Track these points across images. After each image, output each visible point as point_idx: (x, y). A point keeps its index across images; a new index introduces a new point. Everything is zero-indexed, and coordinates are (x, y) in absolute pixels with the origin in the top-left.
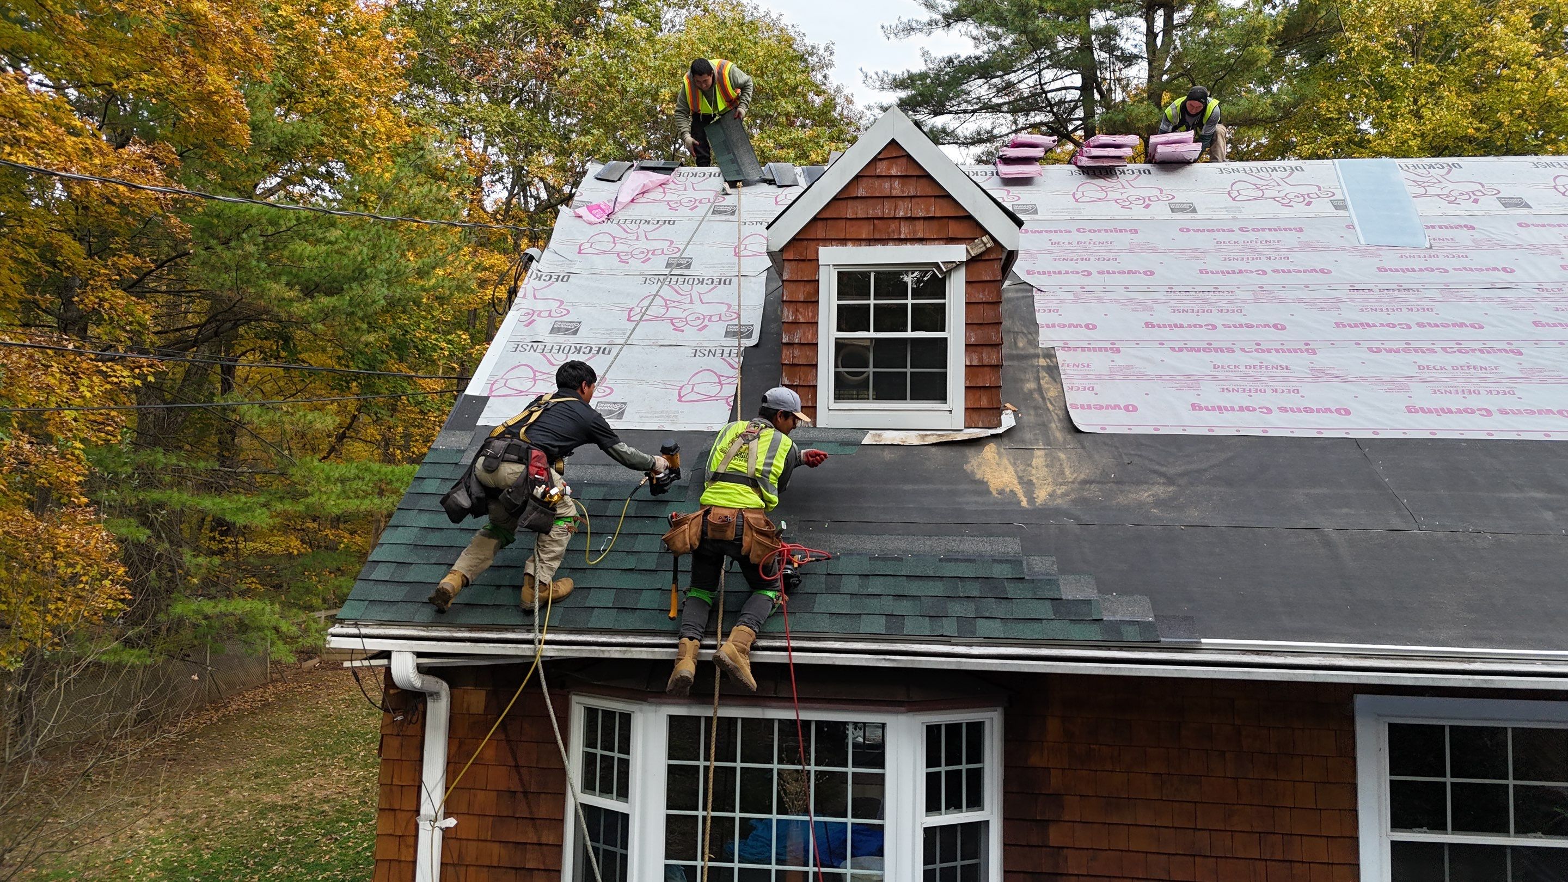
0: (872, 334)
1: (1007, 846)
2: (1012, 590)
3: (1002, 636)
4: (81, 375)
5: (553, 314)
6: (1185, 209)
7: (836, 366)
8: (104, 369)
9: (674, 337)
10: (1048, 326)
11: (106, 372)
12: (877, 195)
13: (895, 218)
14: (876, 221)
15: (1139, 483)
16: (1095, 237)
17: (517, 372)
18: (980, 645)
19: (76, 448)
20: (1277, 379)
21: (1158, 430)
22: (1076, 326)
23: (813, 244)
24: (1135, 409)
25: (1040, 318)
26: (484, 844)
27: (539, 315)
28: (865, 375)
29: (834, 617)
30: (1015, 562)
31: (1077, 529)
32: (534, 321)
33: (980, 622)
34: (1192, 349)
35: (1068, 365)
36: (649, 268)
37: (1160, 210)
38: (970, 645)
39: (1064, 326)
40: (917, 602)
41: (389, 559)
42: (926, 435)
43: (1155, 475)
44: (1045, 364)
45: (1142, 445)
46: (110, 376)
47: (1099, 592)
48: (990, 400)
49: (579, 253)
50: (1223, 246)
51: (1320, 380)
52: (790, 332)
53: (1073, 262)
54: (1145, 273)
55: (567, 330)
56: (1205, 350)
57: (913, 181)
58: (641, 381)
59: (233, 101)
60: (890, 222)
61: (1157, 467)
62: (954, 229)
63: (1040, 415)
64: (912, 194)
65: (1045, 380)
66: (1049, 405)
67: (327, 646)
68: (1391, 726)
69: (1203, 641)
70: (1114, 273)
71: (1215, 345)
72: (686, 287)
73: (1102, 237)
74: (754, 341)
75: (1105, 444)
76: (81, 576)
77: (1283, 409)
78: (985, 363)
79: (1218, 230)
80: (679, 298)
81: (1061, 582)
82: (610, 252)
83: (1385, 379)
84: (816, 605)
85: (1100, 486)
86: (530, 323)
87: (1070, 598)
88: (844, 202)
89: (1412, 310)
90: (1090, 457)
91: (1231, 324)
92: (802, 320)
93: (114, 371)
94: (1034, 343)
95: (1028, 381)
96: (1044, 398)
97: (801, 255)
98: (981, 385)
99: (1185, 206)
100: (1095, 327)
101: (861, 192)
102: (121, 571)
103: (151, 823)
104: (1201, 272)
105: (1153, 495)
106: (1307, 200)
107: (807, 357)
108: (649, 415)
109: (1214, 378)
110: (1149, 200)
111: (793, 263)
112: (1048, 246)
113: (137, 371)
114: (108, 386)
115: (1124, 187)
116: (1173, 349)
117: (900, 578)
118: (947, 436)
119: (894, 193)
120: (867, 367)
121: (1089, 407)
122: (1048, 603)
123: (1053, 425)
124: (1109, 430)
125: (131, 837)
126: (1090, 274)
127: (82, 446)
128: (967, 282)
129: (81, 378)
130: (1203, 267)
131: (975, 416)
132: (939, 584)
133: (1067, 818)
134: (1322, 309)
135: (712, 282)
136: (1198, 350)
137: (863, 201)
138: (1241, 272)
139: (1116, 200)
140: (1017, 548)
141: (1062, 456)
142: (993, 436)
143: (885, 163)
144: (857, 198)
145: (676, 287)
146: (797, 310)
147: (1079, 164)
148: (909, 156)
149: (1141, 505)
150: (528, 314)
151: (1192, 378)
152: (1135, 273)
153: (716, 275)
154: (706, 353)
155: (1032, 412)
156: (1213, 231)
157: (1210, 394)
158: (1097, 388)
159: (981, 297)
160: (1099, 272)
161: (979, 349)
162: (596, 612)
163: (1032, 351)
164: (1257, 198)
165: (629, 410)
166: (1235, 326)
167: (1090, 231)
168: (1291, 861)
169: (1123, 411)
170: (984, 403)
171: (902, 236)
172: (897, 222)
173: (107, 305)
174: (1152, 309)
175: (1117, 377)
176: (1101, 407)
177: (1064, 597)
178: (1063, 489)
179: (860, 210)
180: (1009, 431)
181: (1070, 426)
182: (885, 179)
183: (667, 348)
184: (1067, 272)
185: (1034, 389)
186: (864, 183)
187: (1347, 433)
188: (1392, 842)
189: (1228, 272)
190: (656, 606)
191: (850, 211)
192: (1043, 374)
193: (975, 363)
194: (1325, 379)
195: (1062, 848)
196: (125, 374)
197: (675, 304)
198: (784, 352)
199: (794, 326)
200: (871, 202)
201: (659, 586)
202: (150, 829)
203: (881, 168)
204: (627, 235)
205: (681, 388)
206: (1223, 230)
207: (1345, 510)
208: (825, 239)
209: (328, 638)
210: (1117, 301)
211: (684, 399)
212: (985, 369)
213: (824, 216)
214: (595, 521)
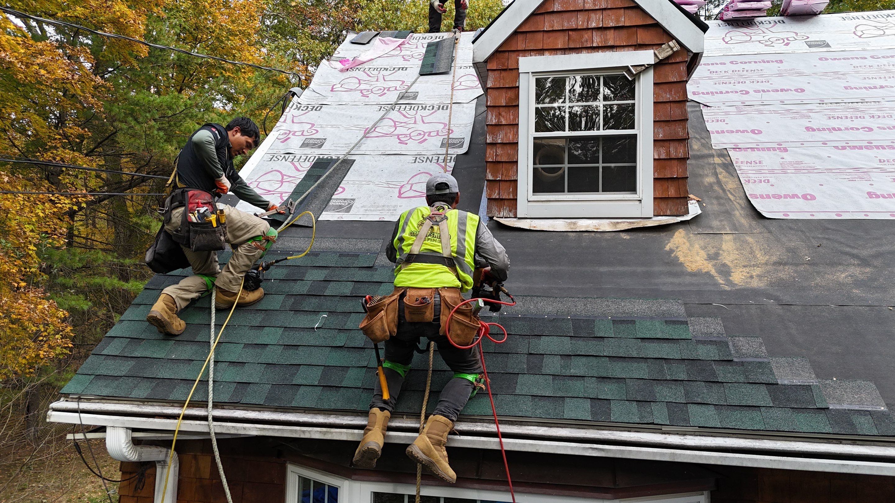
0: (567, 133)
2: (722, 373)
3: (719, 425)
4: (38, 202)
5: (305, 133)
6: (821, 45)
7: (534, 163)
8: (53, 198)
9: (398, 148)
10: (718, 132)
11: (54, 201)
12: (572, 9)
13: (588, 29)
14: (570, 33)
15: (832, 264)
16: (746, 66)
17: (269, 177)
18: (694, 434)
19: (30, 249)
21: (841, 215)
22: (743, 132)
23: (513, 55)
24: (813, 198)
25: (710, 126)
27: (294, 134)
28: (560, 172)
29: (537, 400)
30: (721, 344)
31: (779, 310)
32: (289, 138)
33: (692, 409)
34: (854, 147)
35: (742, 162)
36: (383, 100)
37: (799, 46)
38: (684, 434)
39: (732, 132)
40: (621, 385)
41: (124, 335)
42: (618, 223)
43: (848, 257)
44: (720, 162)
45: (828, 229)
46: (57, 203)
47: (818, 376)
48: (678, 190)
49: (332, 91)
50: (859, 69)
52: (493, 134)
53: (732, 85)
54: (796, 90)
55: (315, 144)
56: (866, 147)
58: (368, 183)
59: (132, 22)
60: (583, 32)
61: (848, 249)
62: (642, 36)
63: (723, 205)
64: (603, 6)
65: (723, 175)
66: (730, 195)
67: (48, 420)
71: (875, 143)
72: (412, 112)
73: (753, 66)
74: (464, 149)
75: (791, 229)
76: (42, 332)
78: (673, 157)
79: (852, 58)
80: (406, 120)
81: (773, 365)
82: (355, 90)
84: (518, 386)
85: (794, 268)
86: (286, 140)
87: (786, 382)
88: (541, 17)
90: (778, 240)
91: (885, 127)
92: (504, 122)
93: (60, 200)
94: (707, 146)
95: (707, 175)
96: (724, 190)
97: (503, 65)
98: (669, 176)
99: (819, 43)
100: (760, 132)
101: (560, 7)
102: (69, 329)
103: (95, 488)
104: (846, 88)
105: (850, 276)
107: (509, 155)
108: (372, 209)
109: (883, 171)
110: (788, 39)
111: (496, 72)
112: (707, 74)
113: (74, 200)
114: (55, 210)
115: (764, 32)
116: (836, 147)
117: (603, 359)
118: (638, 223)
120: (562, 163)
121: (768, 197)
122: (763, 388)
123: (737, 213)
124: (792, 216)
125: (80, 498)
126: (747, 93)
127: (35, 248)
128: (654, 84)
129: (38, 204)
130: (847, 85)
131: (663, 205)
132: (643, 365)
135: (433, 109)
136: (861, 148)
137: (558, 15)
138: (882, 87)
139: (759, 41)
140: (720, 328)
141: (750, 239)
142: (682, 223)
144: (553, 12)
145: (404, 112)
146: (500, 114)
147: (725, 18)
149: (841, 285)
150: (286, 133)
151: (861, 170)
152: (787, 90)
153: (436, 102)
154: (425, 160)
155: (715, 202)
156: (848, 59)
157: (883, 184)
158: (772, 180)
159: (668, 97)
160: (755, 91)
161: (667, 144)
162: (302, 390)
163: (706, 152)
164: (881, 35)
165: (356, 205)
166: (889, 128)
167: (741, 63)
169: (802, 199)
170: (672, 192)
171: (595, 45)
172: (589, 32)
174: (809, 117)
175: (789, 171)
176: (780, 197)
177: (779, 382)
178: (757, 271)
179: (556, 23)
180: (696, 219)
181: (753, 213)
183: (392, 156)
184: (727, 92)
185: (714, 183)
190: (360, 385)
191: (547, 24)
192: (719, 170)
193: (663, 156)
196: (67, 202)
197: (402, 124)
198: (489, 151)
199: (497, 128)
200: (566, 15)
201: (365, 364)
202: (93, 492)
204: (369, 78)
205: (402, 187)
206: (857, 58)
208: (525, 51)
209: (50, 412)
210: (776, 112)
211: (402, 196)
212: (673, 162)
213: (524, 29)
214: (314, 300)
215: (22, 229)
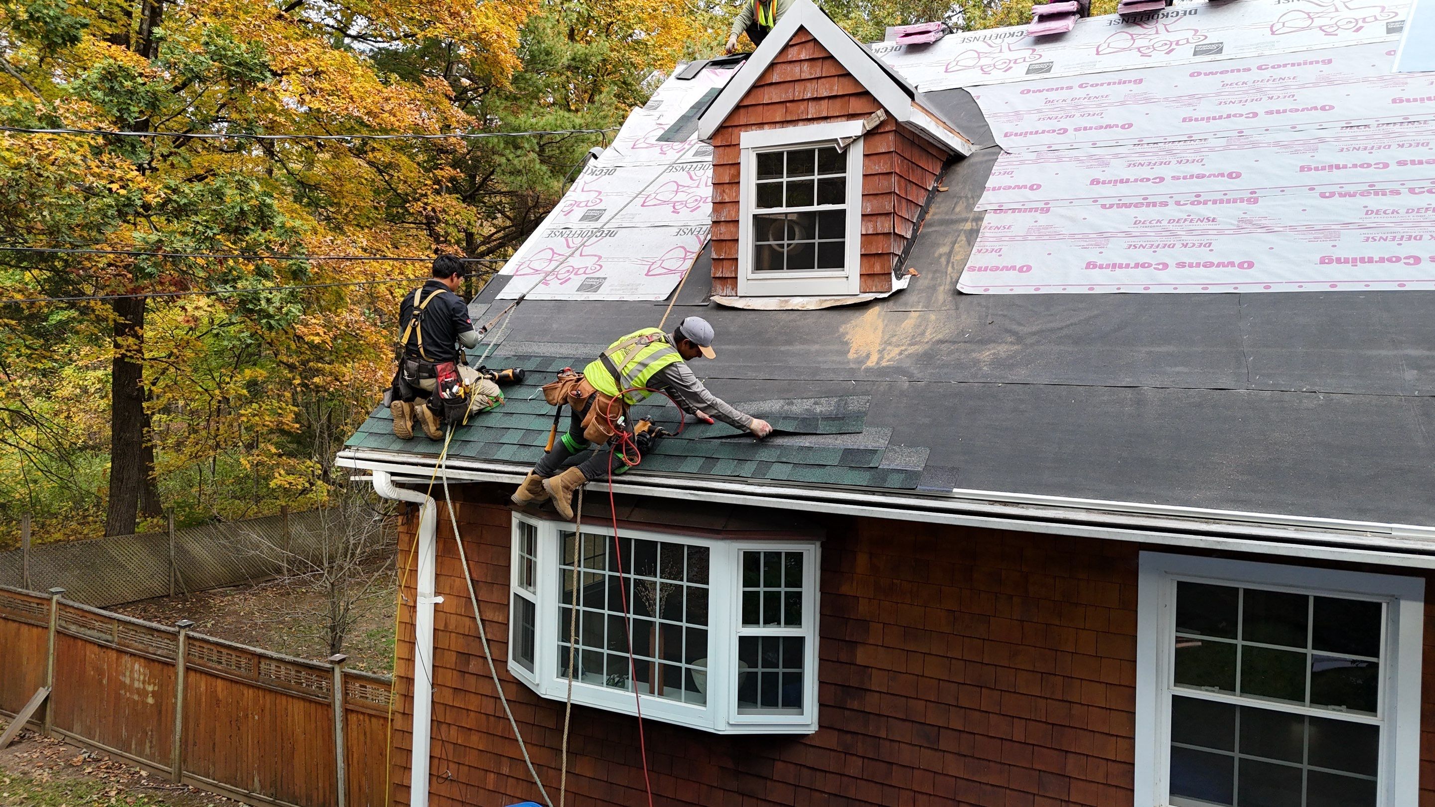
0: (784, 209)
1: (823, 660)
3: (785, 478)
5: (589, 203)
7: (754, 240)
9: (669, 219)
10: (994, 189)
12: (789, 79)
13: (803, 100)
14: (788, 104)
15: (988, 342)
16: (1093, 91)
17: (542, 255)
20: (1195, 233)
22: (1021, 187)
23: (736, 130)
24: (1029, 268)
25: (991, 181)
26: (459, 617)
27: (578, 206)
31: (905, 386)
32: (573, 210)
34: (1123, 205)
35: (989, 228)
37: (1182, 54)
39: (1010, 188)
42: (826, 300)
43: (1008, 335)
44: (968, 228)
45: (1014, 305)
47: (890, 443)
48: (882, 267)
49: (633, 148)
50: (1225, 88)
51: (1243, 231)
52: (717, 212)
53: (1056, 120)
54: (1123, 126)
55: (595, 216)
56: (1137, 205)
57: (819, 63)
58: (626, 259)
59: (495, 37)
60: (800, 103)
61: (1014, 327)
62: (856, 105)
63: (936, 278)
64: (818, 75)
65: (960, 244)
66: (950, 268)
67: (336, 464)
68: (1180, 585)
69: (955, 490)
70: (1091, 128)
71: (1151, 199)
73: (1102, 90)
75: (979, 305)
77: (1181, 265)
78: (879, 232)
79: (1233, 71)
83: (1316, 227)
85: (950, 345)
86: (570, 212)
88: (762, 89)
89: (1402, 146)
90: (958, 317)
91: (1182, 175)
92: (727, 200)
94: (970, 208)
95: (944, 245)
96: (948, 262)
97: (727, 141)
98: (874, 252)
100: (1039, 187)
101: (775, 78)
104: (1184, 120)
105: (994, 353)
106: (1360, 24)
107: (730, 233)
108: (618, 288)
109: (1128, 235)
110: (1177, 43)
115: (1156, 32)
118: (842, 300)
119: (805, 76)
120: (782, 239)
121: (981, 270)
123: (942, 288)
124: (992, 291)
126: (1065, 131)
128: (864, 155)
130: (1190, 114)
131: (867, 281)
133: (871, 641)
134: (1296, 152)
136: (1129, 206)
137: (778, 86)
138: (1229, 116)
139: (1140, 48)
141: (933, 317)
142: (877, 300)
143: (796, 48)
144: (772, 84)
145: (694, 173)
146: (724, 191)
147: (1119, 12)
148: (815, 40)
149: (977, 363)
150: (571, 205)
151: (1106, 235)
152: (1112, 127)
154: (687, 232)
155: (929, 274)
156: (1227, 72)
157: (1116, 252)
158: (1005, 249)
159: (877, 169)
160: (1075, 129)
161: (874, 218)
163: (964, 215)
164: (1302, 29)
165: (606, 284)
166: (1185, 178)
167: (1092, 85)
168: (1070, 702)
169: (1017, 272)
170: (877, 269)
171: (809, 117)
172: (805, 103)
173: (429, 208)
174: (1107, 165)
175: (1030, 238)
176: (997, 269)
177: (857, 447)
178: (914, 349)
179: (774, 95)
181: (953, 288)
182: (796, 64)
183: (658, 229)
184: (1044, 132)
185: (944, 254)
186: (778, 69)
187: (1236, 288)
188: (1173, 696)
189: (1214, 118)
191: (766, 96)
192: (961, 238)
193: (870, 232)
194: (1248, 230)
195: (868, 667)
197: (684, 189)
198: (714, 229)
199: (721, 206)
200: (783, 86)
203: (792, 54)
205: (653, 263)
206: (1239, 71)
207: (1178, 369)
208: (746, 125)
209: (337, 459)
210: (1077, 159)
211: (650, 273)
212: (880, 236)
213: (745, 103)
214: (537, 375)
215: (392, 293)
